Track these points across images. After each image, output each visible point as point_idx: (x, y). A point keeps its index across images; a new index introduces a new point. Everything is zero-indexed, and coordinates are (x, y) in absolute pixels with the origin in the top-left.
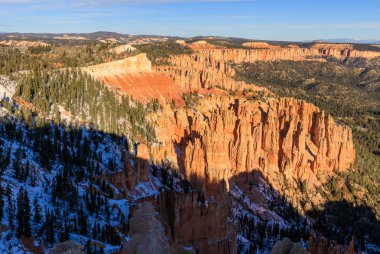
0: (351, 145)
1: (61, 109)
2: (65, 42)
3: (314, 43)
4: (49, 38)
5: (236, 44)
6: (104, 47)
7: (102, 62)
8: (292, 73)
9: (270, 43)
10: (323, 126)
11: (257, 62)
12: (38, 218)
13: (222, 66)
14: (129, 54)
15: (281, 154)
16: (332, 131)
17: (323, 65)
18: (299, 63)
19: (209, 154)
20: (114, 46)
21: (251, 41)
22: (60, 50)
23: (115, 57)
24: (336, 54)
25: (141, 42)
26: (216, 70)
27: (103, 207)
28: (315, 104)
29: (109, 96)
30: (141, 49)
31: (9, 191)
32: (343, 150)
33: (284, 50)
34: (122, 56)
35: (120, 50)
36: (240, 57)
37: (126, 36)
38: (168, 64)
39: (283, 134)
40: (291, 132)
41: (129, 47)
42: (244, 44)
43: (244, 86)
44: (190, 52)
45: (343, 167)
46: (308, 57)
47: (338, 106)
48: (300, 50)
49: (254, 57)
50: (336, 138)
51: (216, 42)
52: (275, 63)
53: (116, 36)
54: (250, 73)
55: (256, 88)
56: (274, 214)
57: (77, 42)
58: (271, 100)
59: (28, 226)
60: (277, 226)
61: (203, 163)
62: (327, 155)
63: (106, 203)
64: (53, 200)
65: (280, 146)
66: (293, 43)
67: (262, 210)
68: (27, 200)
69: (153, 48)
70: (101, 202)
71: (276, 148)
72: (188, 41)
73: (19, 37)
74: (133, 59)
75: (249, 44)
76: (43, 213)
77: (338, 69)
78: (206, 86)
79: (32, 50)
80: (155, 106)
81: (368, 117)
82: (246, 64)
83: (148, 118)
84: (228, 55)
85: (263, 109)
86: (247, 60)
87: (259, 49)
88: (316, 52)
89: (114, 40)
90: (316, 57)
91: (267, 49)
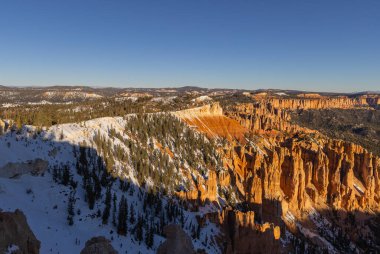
1: (155, 141)
3: (361, 94)
5: (292, 95)
6: (189, 97)
7: (186, 108)
9: (320, 93)
10: (371, 165)
11: (310, 110)
12: (132, 220)
13: (279, 112)
15: (330, 187)
17: (371, 112)
18: (348, 110)
19: (266, 183)
20: (196, 97)
21: (305, 93)
23: (196, 105)
25: (216, 94)
26: (274, 116)
27: (180, 217)
28: (364, 146)
29: (189, 133)
30: (215, 99)
31: (115, 198)
33: (334, 100)
34: (201, 104)
35: (200, 99)
36: (295, 105)
37: (205, 90)
38: (236, 110)
39: (332, 171)
41: (207, 97)
43: (298, 129)
44: (253, 101)
46: (356, 106)
48: (348, 100)
49: (308, 105)
52: (326, 111)
53: (199, 89)
54: (305, 118)
55: (308, 131)
56: (323, 240)
58: (322, 141)
59: (125, 224)
61: (261, 190)
62: (376, 191)
63: (182, 214)
64: (144, 208)
65: (330, 181)
66: (342, 94)
67: (312, 235)
68: (126, 206)
69: (228, 97)
70: (178, 213)
71: (326, 182)
72: (252, 93)
73: (133, 91)
75: (302, 95)
76: (136, 216)
78: (266, 128)
82: (300, 111)
83: (218, 151)
84: (285, 104)
85: (314, 148)
86: (302, 107)
87: (311, 99)
88: (364, 102)
89: (196, 92)
90: (364, 106)
91: (318, 99)
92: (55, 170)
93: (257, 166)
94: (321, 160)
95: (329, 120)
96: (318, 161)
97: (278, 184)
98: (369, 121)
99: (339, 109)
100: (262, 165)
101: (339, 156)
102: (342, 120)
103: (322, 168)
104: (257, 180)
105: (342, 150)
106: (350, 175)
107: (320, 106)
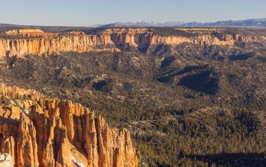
3: (104, 28)
9: (42, 28)
11: (27, 56)
17: (116, 56)
18: (85, 54)
42: (9, 33)
46: (99, 47)
48: (86, 39)
50: (111, 144)
52: (54, 57)
66: (75, 29)
85: (16, 114)
87: (29, 38)
88: (108, 40)
90: (108, 46)
91: (40, 37)
94: (25, 130)
95: (58, 72)
96: (21, 133)
98: (115, 69)
99: (72, 53)
101: (50, 122)
102: (77, 70)
103: (27, 143)
105: (58, 114)
106: (67, 146)
107: (43, 50)
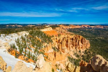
0: (89, 44)
1: (36, 37)
2: (38, 25)
3: (82, 25)
4: (35, 25)
5: (67, 25)
6: (44, 26)
7: (44, 28)
8: (78, 30)
13: (65, 29)
14: (49, 27)
15: (76, 45)
16: (85, 41)
17: (84, 29)
19: (62, 45)
20: (46, 26)
21: (70, 25)
22: (37, 27)
23: (46, 28)
24: (86, 27)
25: (51, 25)
28: (82, 36)
30: (51, 26)
31: (27, 51)
32: (88, 45)
33: (77, 26)
35: (47, 26)
36: (68, 27)
38: (55, 29)
39: (76, 41)
40: (78, 41)
41: (49, 26)
43: (69, 32)
44: (59, 27)
45: (88, 48)
46: (81, 27)
47: (87, 36)
48: (79, 26)
49: (71, 27)
50: (86, 42)
51: (64, 25)
52: (75, 28)
53: (47, 24)
54: (70, 30)
55: (71, 33)
57: (40, 25)
58: (74, 35)
60: (75, 59)
62: (85, 45)
68: (30, 52)
69: (53, 26)
72: (59, 25)
73: (30, 25)
74: (49, 28)
77: (87, 30)
78: (62, 33)
79: (32, 27)
80: (53, 36)
81: (93, 38)
83: (51, 38)
84: (66, 27)
86: (70, 28)
89: (46, 25)
92: (11, 45)
93: (60, 42)
97: (65, 45)
100: (62, 41)
104: (60, 44)
